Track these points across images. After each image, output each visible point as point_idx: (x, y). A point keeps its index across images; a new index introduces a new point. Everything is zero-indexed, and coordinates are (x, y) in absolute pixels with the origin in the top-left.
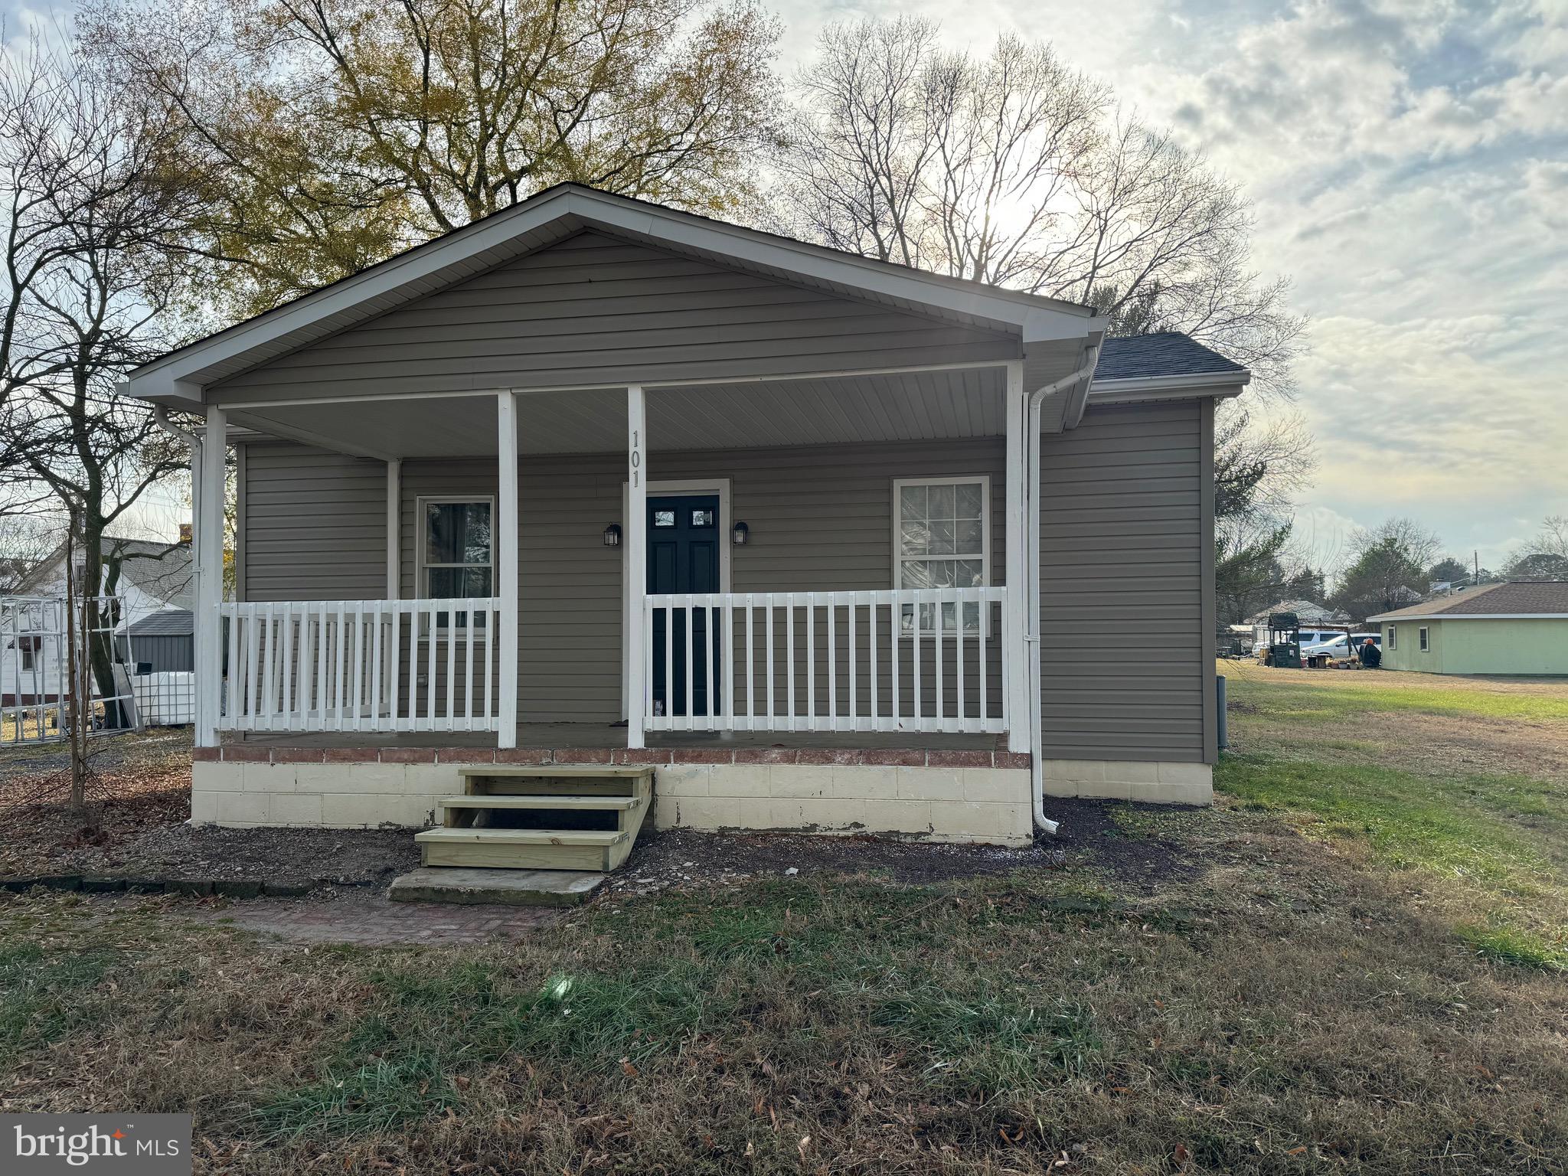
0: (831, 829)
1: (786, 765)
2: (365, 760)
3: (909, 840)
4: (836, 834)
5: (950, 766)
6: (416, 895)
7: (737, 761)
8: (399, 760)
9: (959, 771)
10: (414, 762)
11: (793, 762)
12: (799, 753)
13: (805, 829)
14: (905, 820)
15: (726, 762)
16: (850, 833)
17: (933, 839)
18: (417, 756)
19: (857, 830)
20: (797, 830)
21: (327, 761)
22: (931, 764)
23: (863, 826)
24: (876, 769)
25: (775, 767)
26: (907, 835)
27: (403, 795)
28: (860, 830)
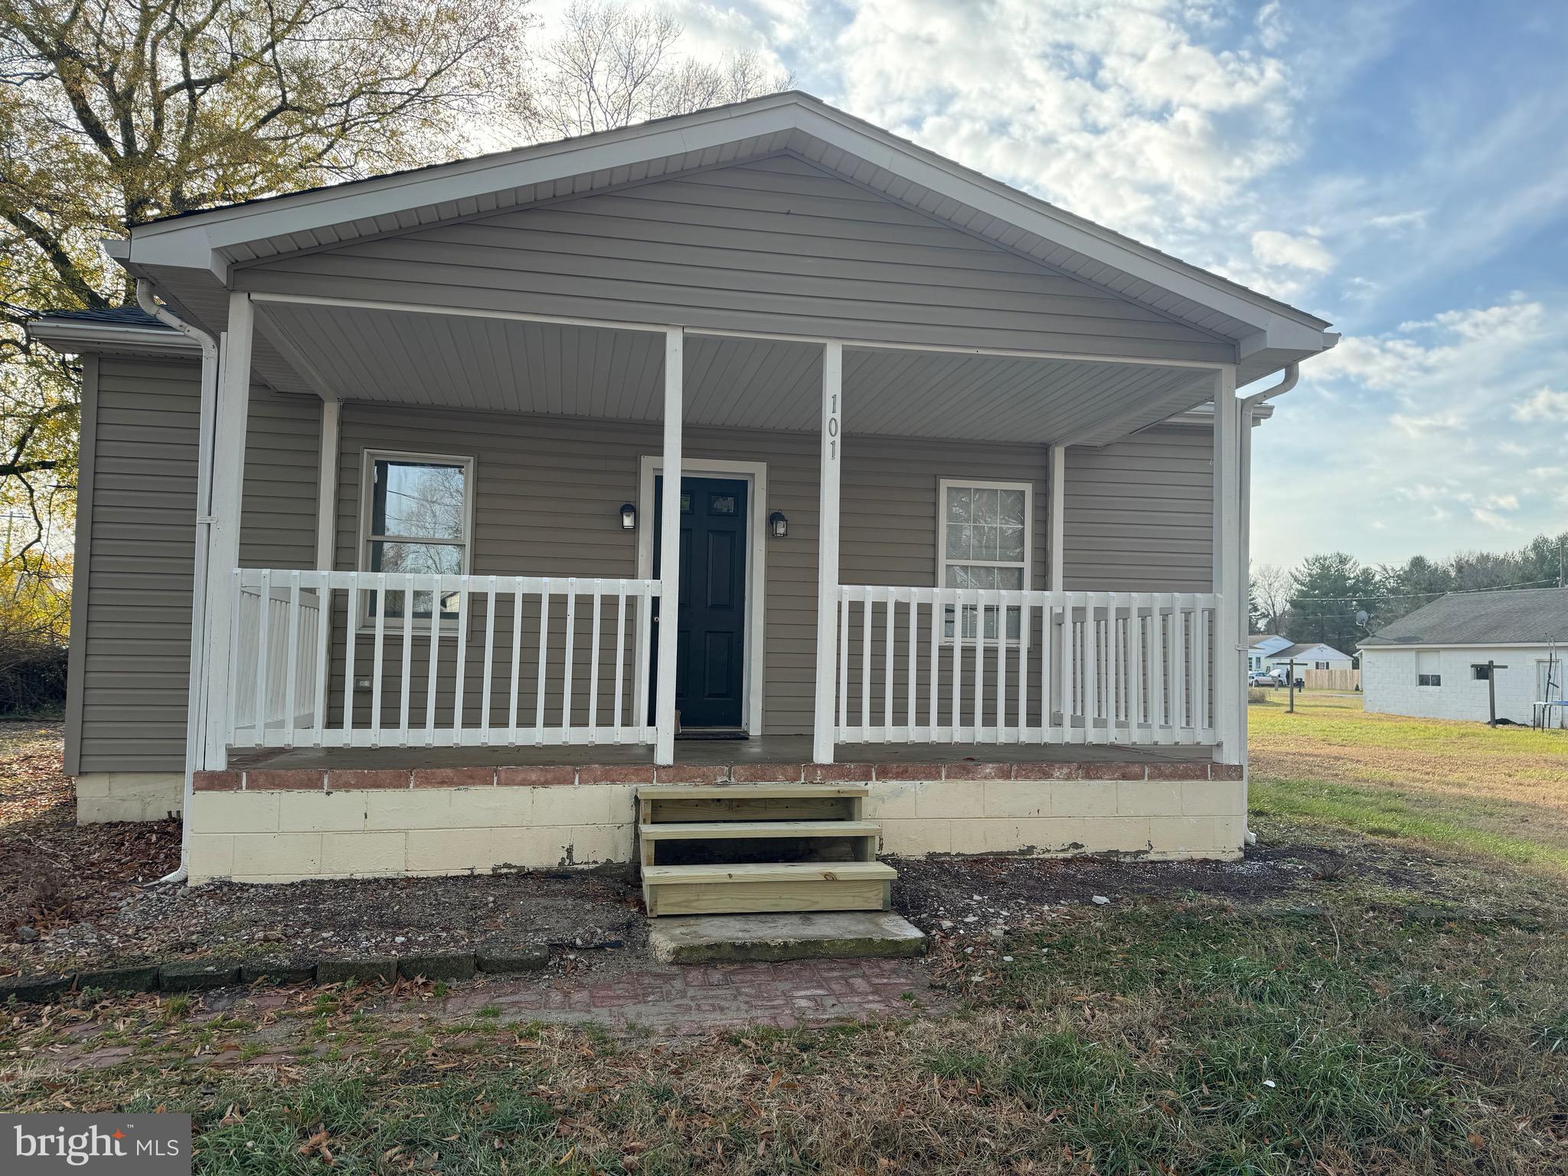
0: (1049, 851)
1: (1000, 781)
2: (474, 784)
3: (1128, 859)
4: (1054, 856)
5: (1169, 780)
6: (710, 954)
7: (948, 777)
8: (523, 783)
9: (1176, 785)
10: (545, 784)
11: (1009, 777)
12: (1015, 767)
13: (1022, 852)
14: (1123, 839)
15: (936, 779)
16: (1069, 855)
17: (1152, 857)
18: (549, 776)
19: (1076, 851)
20: (1014, 853)
21: (416, 786)
22: (1151, 778)
23: (1082, 846)
24: (1095, 784)
25: (989, 783)
26: (1126, 854)
27: (528, 828)
28: (1079, 851)
